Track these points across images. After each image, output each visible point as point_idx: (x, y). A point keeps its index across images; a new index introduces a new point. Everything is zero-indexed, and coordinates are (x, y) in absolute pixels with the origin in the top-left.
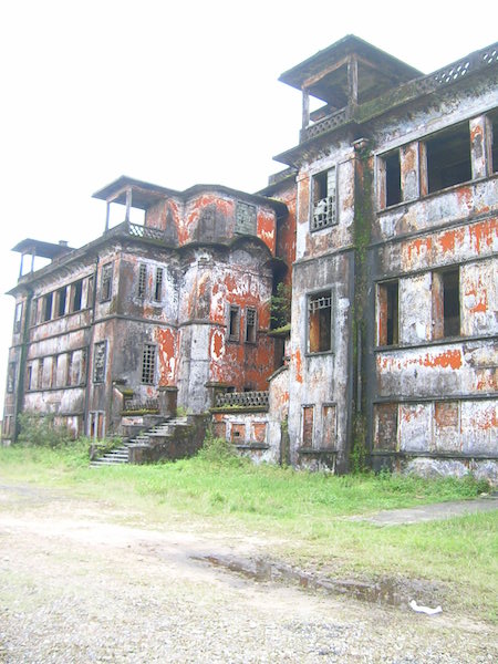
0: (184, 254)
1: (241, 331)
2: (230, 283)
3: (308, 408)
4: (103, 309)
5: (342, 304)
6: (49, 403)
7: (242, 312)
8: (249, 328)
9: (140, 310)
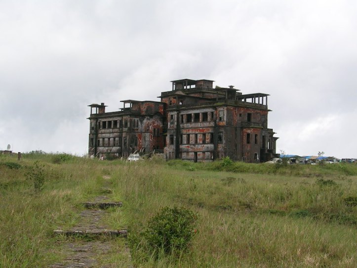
0: (143, 117)
1: (156, 134)
2: (154, 123)
3: (170, 153)
4: (125, 129)
5: (175, 137)
6: (107, 150)
7: (156, 129)
8: (158, 133)
9: (134, 130)
